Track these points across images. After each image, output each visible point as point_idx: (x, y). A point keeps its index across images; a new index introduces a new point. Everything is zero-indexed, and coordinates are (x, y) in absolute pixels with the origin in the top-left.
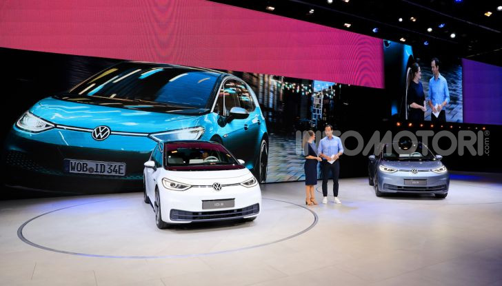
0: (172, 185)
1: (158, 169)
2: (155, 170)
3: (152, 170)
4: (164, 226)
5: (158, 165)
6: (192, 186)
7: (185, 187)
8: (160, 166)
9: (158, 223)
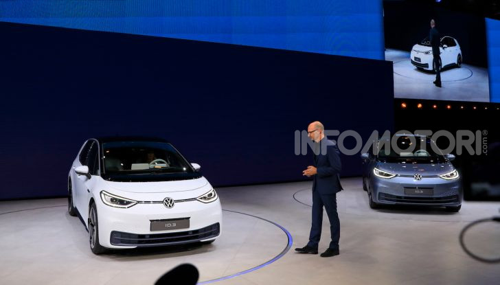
0: (113, 200)
1: (93, 177)
2: (89, 177)
3: (84, 177)
4: (100, 251)
5: (93, 172)
6: (139, 202)
7: (128, 203)
8: (96, 174)
9: (93, 247)
